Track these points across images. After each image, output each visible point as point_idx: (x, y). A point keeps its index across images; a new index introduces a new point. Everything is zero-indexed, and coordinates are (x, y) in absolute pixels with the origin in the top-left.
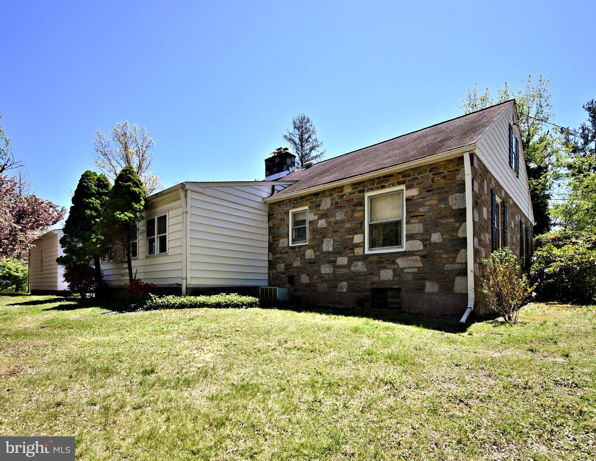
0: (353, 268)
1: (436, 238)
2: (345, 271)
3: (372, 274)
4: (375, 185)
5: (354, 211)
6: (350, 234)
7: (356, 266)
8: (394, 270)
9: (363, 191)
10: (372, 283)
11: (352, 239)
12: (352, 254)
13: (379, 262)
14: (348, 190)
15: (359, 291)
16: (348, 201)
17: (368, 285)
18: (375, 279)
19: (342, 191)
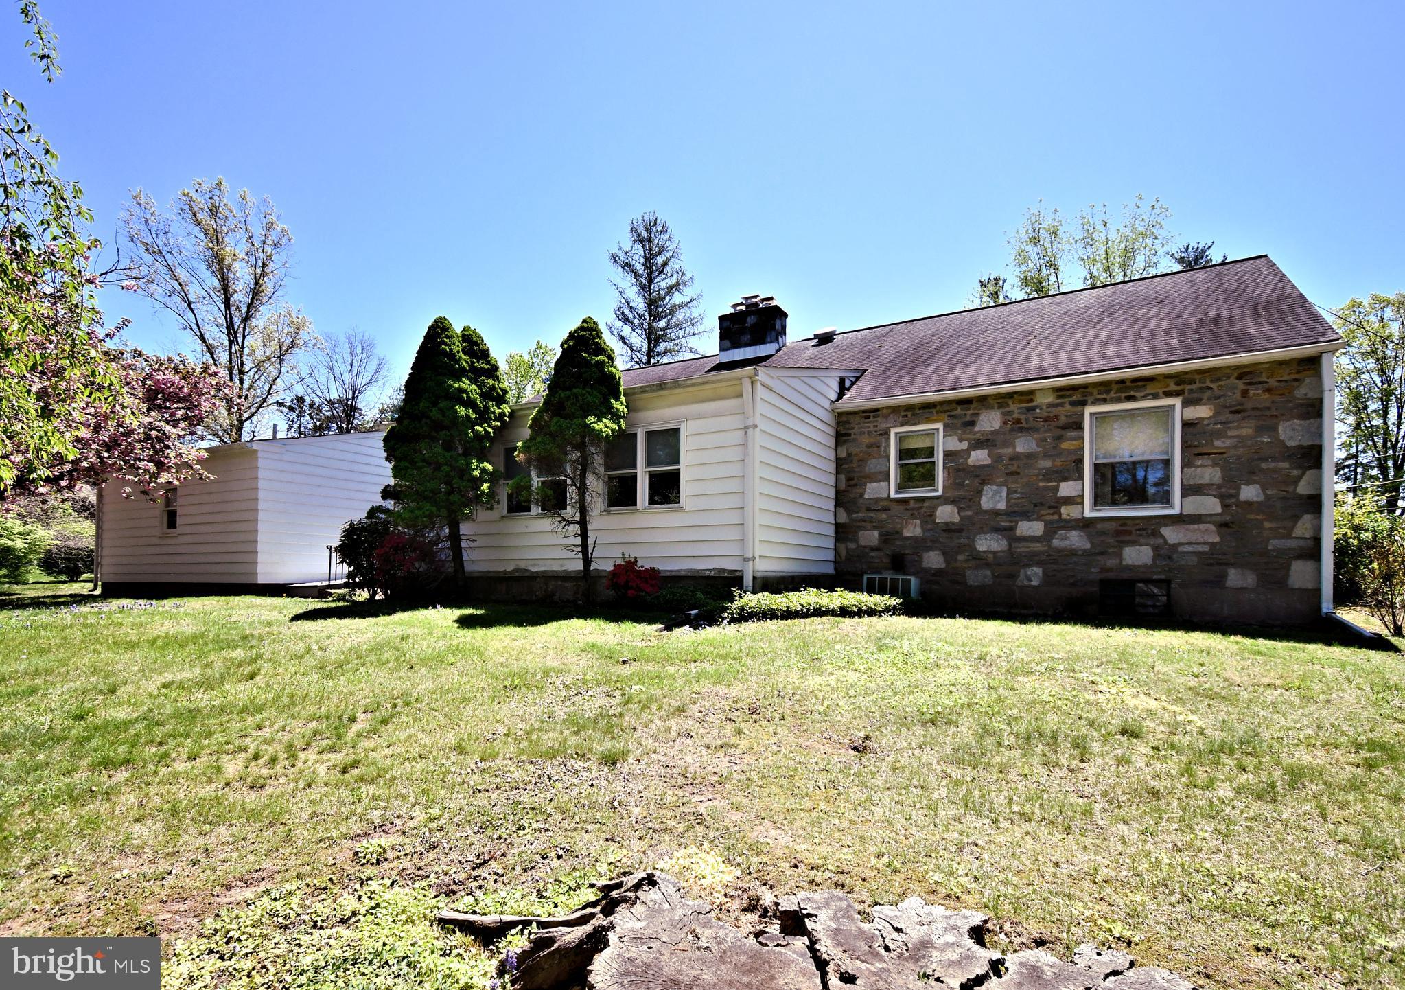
0: (1056, 542)
1: (1250, 493)
2: (1037, 547)
3: (1102, 553)
4: (1112, 394)
5: (1059, 438)
6: (1050, 480)
7: (1065, 538)
8: (1156, 549)
9: (1083, 403)
10: (1103, 570)
11: (1057, 489)
12: (1056, 517)
13: (1118, 533)
14: (1043, 400)
15: (1073, 584)
16: (1046, 420)
17: (1094, 573)
18: (1111, 562)
19: (1031, 400)
